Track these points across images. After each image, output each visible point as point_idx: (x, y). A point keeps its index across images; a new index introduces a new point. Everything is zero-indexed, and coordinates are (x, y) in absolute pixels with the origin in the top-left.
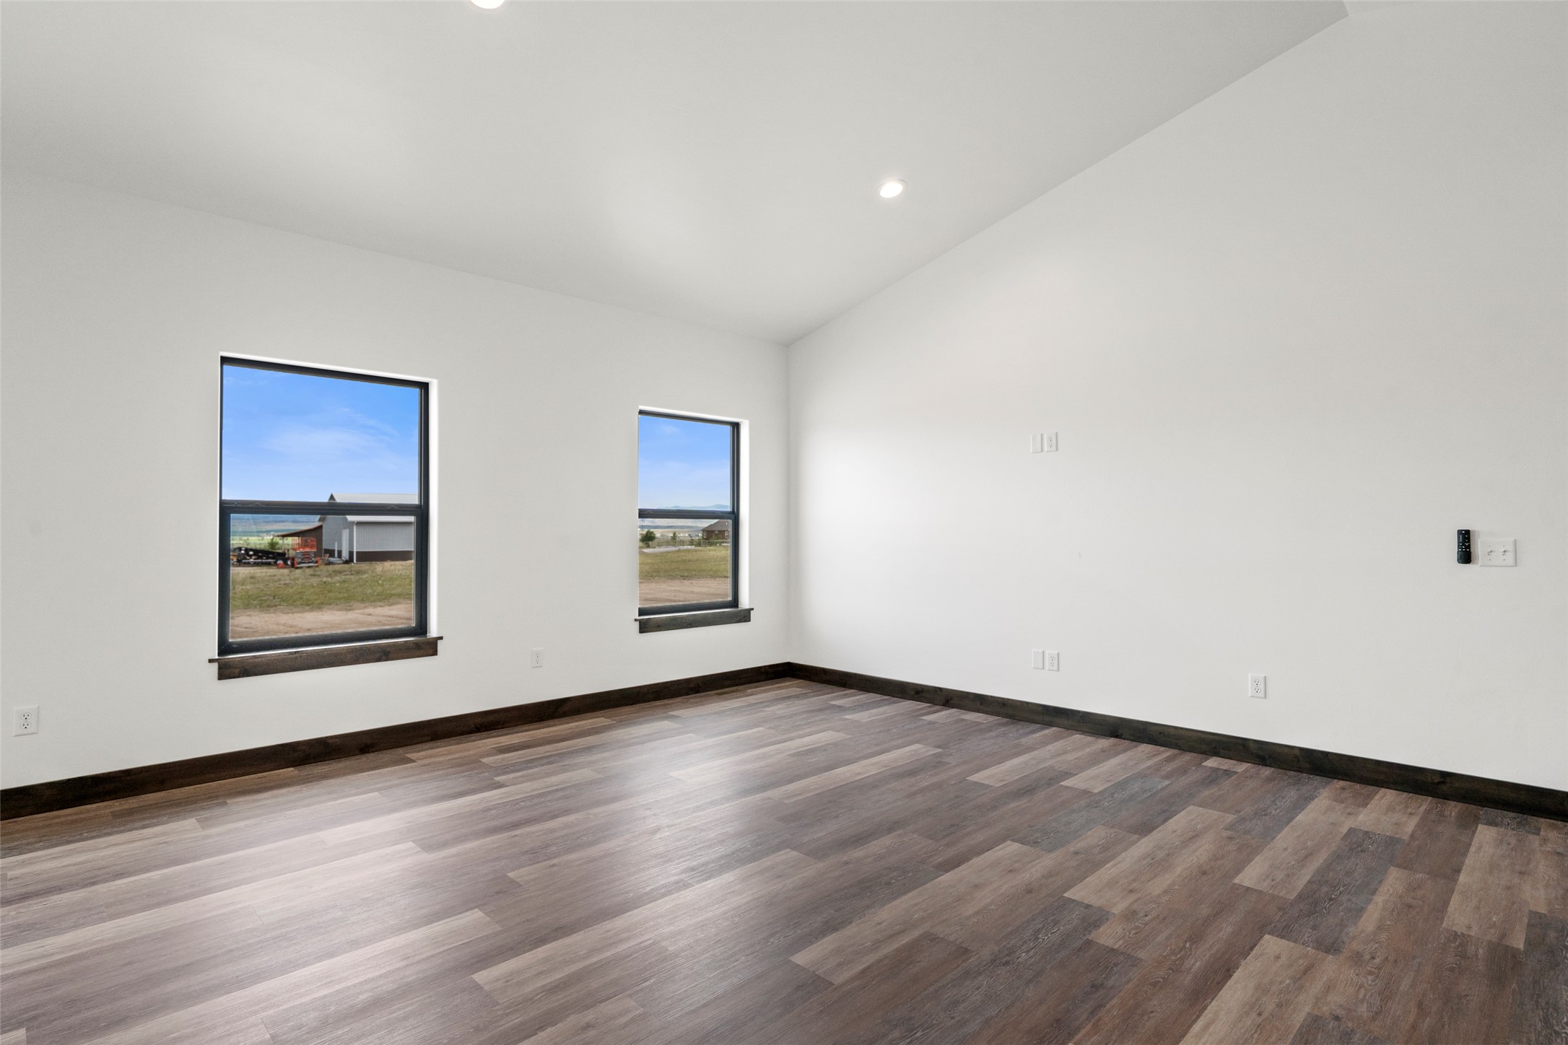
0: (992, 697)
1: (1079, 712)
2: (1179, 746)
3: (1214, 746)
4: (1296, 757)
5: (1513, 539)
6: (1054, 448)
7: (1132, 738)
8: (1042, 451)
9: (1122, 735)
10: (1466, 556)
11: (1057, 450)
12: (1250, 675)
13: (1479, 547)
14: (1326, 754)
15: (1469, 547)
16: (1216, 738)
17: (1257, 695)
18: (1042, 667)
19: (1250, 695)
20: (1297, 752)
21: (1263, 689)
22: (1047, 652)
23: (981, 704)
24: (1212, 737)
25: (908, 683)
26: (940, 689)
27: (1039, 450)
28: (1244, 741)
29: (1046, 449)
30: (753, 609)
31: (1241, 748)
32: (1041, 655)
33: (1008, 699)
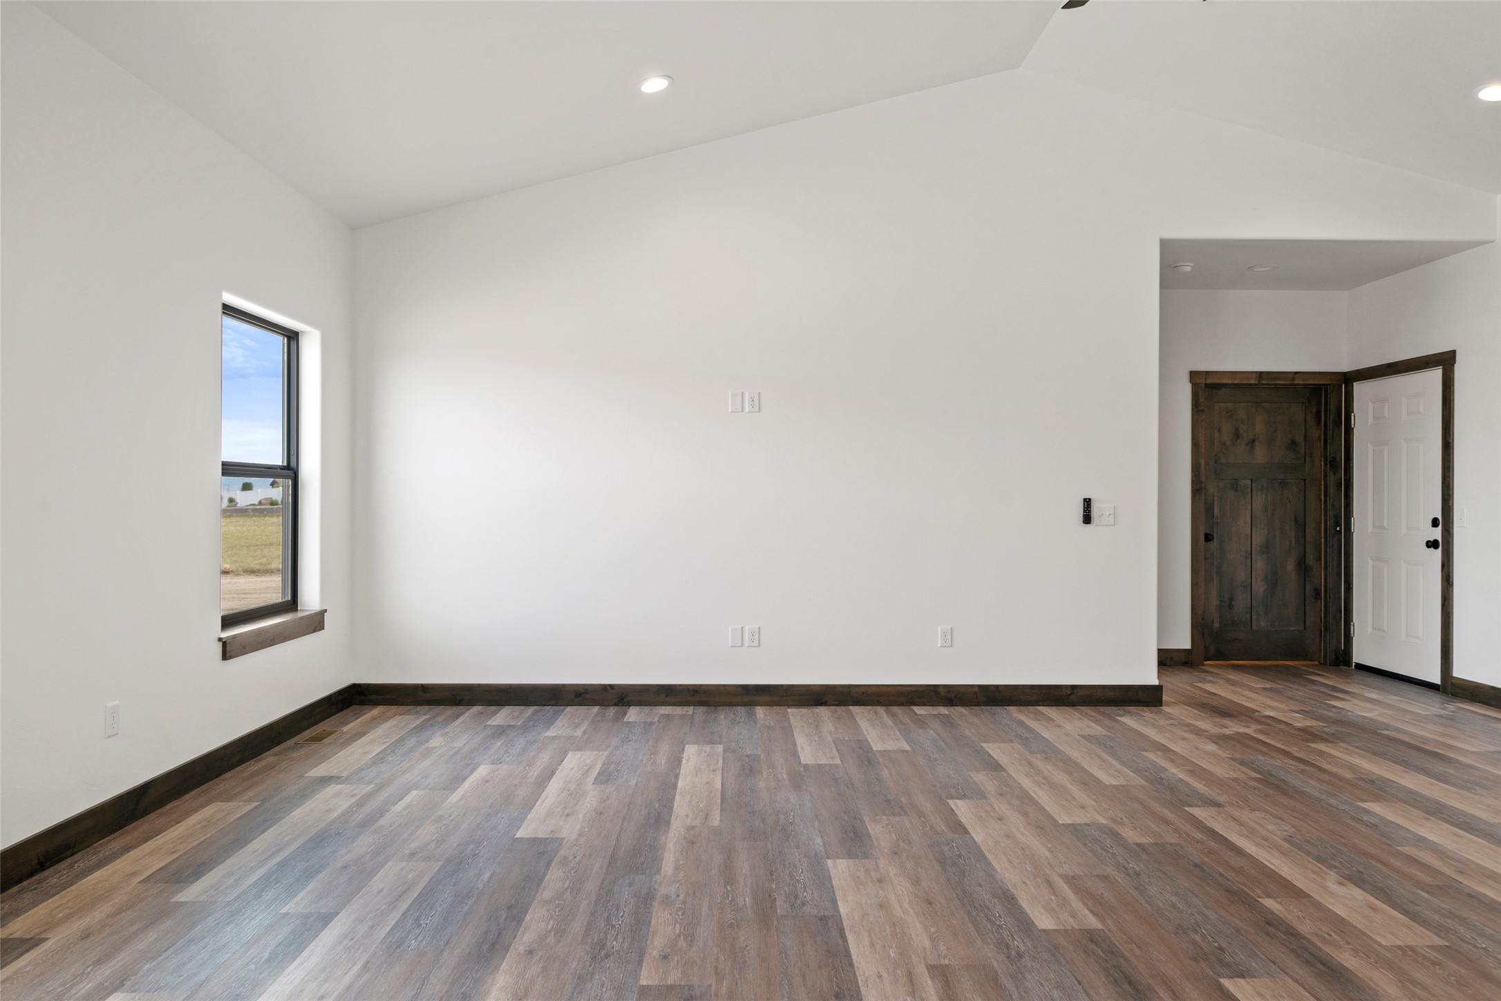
0: (680, 685)
1: (782, 686)
2: (881, 703)
3: (910, 697)
4: (976, 693)
5: (1113, 505)
6: (756, 409)
7: (836, 703)
8: (743, 411)
9: (826, 702)
10: (1087, 519)
11: (759, 411)
12: (939, 628)
13: (1095, 513)
14: (997, 687)
15: (1090, 511)
16: (913, 689)
17: (946, 644)
18: (740, 645)
19: (939, 645)
20: (976, 689)
21: (949, 639)
22: (747, 628)
23: (667, 696)
24: (909, 689)
25: (564, 686)
26: (612, 686)
27: (740, 409)
28: (935, 688)
29: (747, 409)
30: (326, 611)
31: (933, 694)
32: (740, 631)
33: (701, 685)
